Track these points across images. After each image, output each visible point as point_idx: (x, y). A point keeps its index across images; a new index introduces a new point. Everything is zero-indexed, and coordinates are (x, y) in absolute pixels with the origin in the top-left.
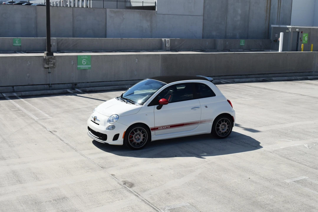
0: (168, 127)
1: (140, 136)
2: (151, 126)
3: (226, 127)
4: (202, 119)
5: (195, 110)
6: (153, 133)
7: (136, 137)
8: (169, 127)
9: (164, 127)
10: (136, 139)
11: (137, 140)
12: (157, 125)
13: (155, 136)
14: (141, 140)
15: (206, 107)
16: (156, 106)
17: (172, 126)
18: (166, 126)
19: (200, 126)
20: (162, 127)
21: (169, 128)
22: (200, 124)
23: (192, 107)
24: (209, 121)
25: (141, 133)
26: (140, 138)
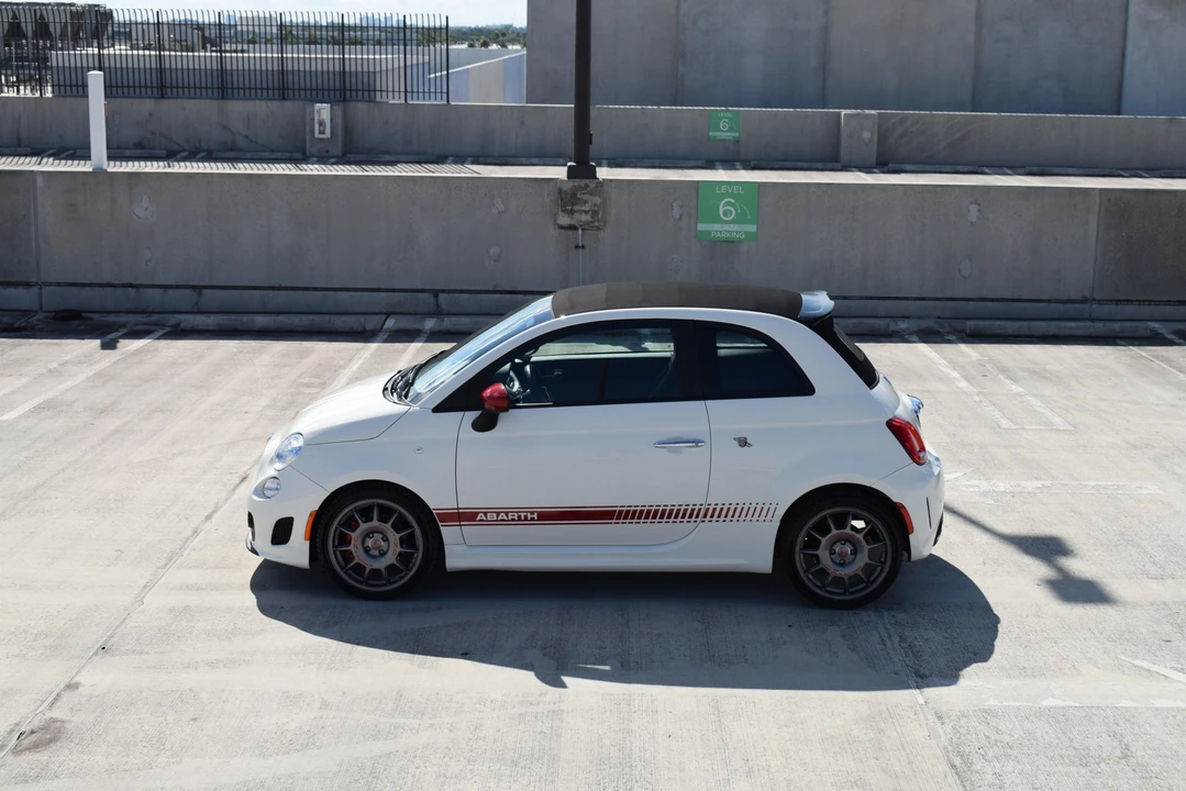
0: (529, 516)
1: (386, 539)
2: (436, 501)
3: (858, 557)
4: (716, 499)
5: (677, 451)
6: (449, 533)
7: (369, 542)
8: (535, 516)
9: (507, 514)
10: (367, 550)
11: (373, 557)
12: (467, 502)
13: (463, 551)
14: (390, 558)
15: (743, 443)
16: (472, 415)
17: (548, 516)
18: (517, 509)
19: (706, 529)
20: (498, 514)
21: (532, 519)
22: (707, 524)
23: (663, 439)
24: (758, 512)
25: (389, 525)
26: (388, 550)
